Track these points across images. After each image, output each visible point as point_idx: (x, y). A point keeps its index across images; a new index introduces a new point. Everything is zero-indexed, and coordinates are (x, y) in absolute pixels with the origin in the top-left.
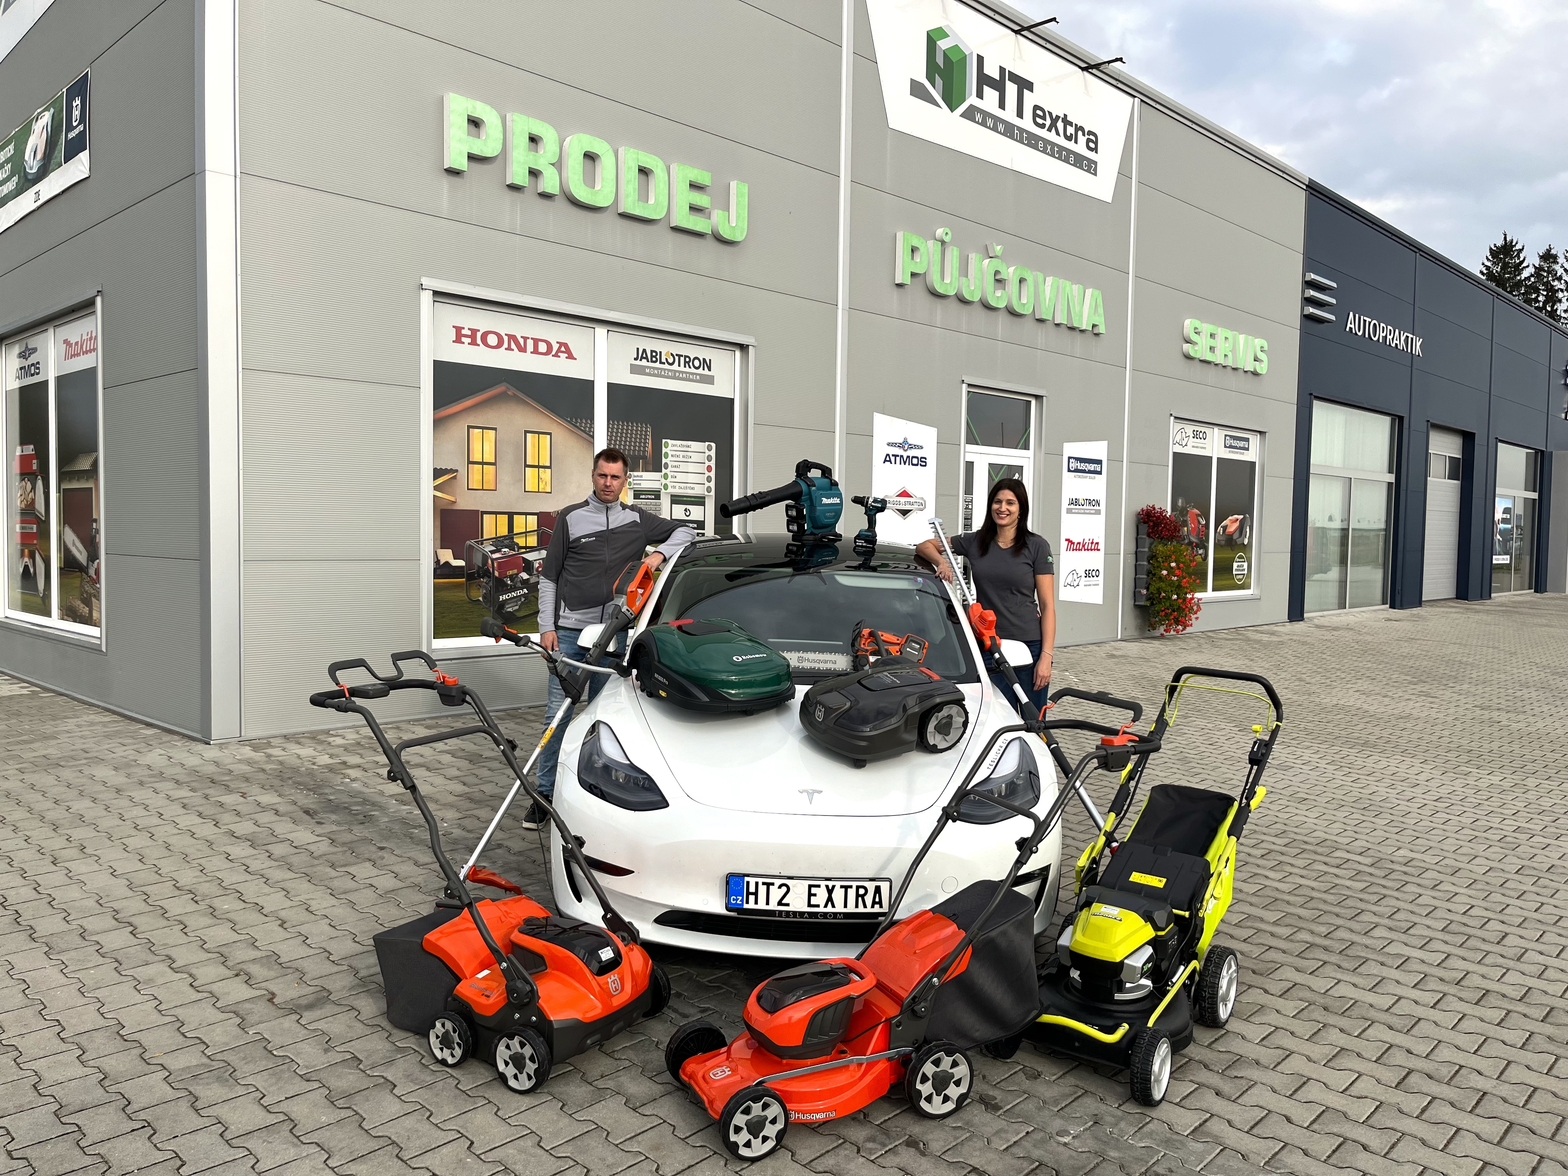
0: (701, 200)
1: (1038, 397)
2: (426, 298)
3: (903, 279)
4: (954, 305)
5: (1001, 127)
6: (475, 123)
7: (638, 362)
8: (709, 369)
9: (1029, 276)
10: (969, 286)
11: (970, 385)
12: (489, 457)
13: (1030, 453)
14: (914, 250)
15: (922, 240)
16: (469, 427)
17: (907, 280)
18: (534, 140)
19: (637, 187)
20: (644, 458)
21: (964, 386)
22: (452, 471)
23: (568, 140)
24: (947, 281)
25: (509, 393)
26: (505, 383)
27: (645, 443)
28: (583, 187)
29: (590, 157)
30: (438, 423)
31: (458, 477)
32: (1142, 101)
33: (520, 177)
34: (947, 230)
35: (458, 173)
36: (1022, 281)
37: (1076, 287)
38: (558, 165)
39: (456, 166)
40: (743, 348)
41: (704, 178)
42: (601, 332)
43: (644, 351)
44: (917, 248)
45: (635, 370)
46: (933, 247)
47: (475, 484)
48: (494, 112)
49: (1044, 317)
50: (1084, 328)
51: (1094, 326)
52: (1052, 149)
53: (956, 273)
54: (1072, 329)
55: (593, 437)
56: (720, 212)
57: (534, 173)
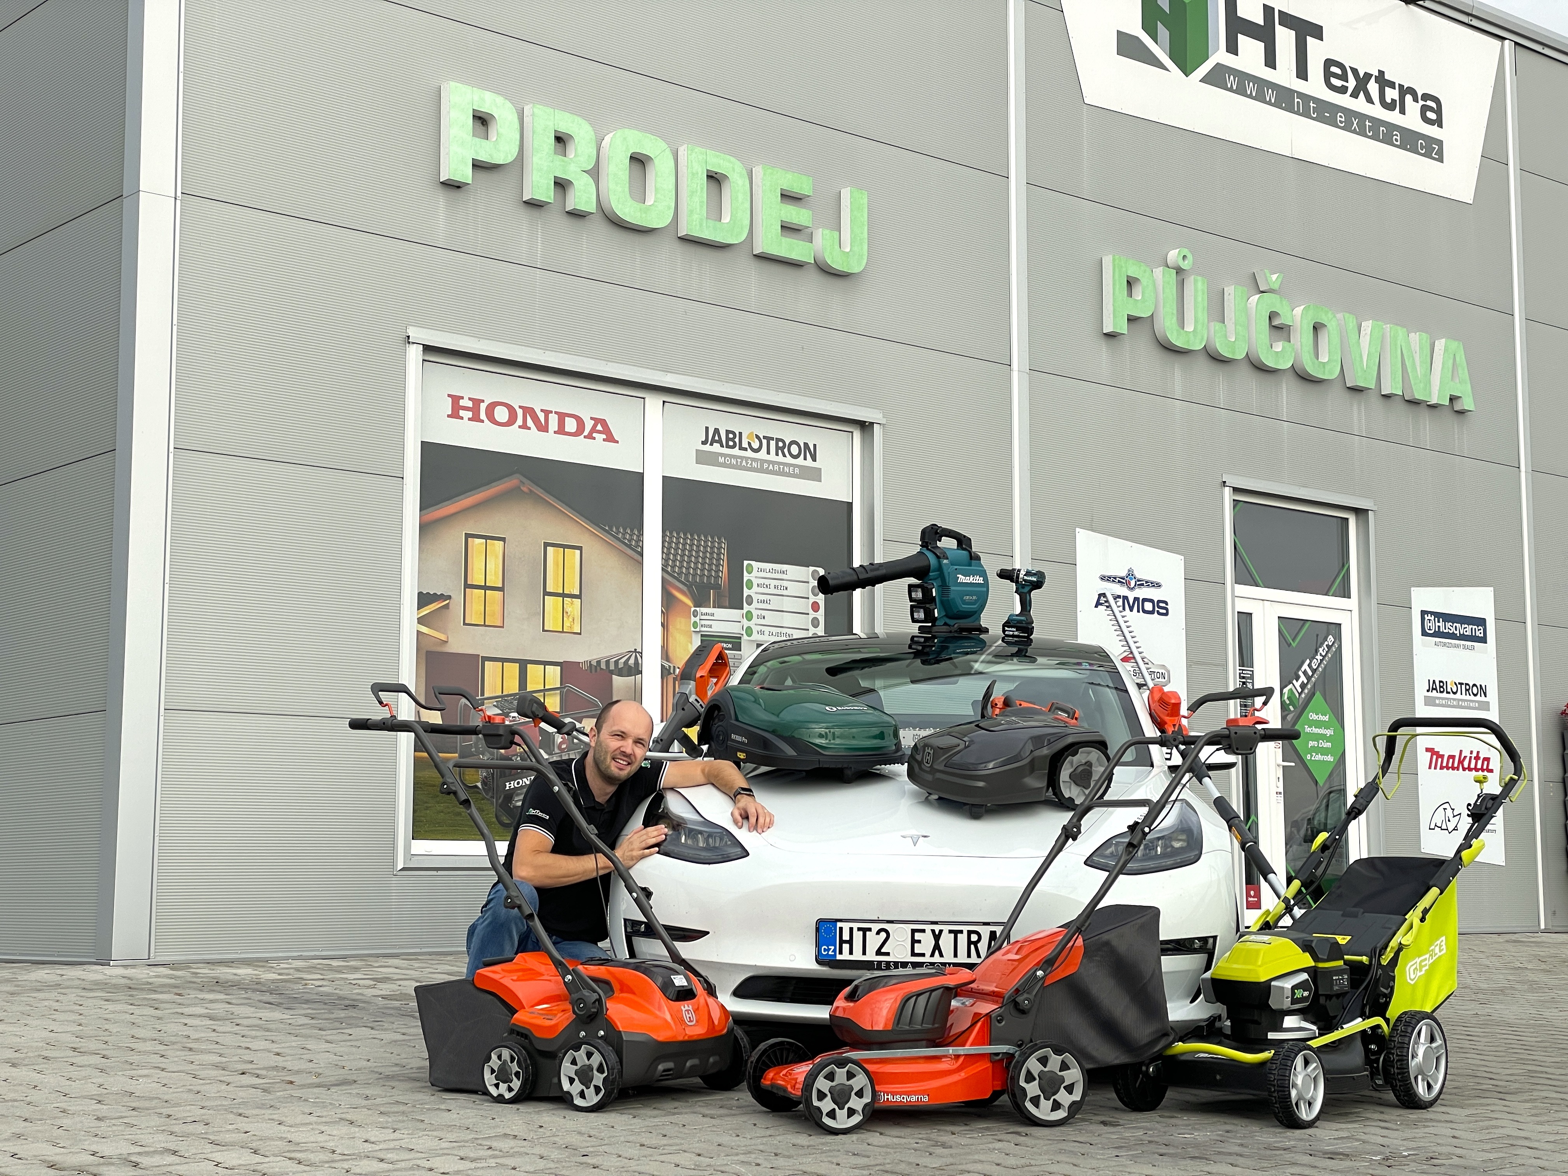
0: (797, 215)
1: (1359, 512)
2: (414, 354)
3: (1115, 326)
4: (1203, 365)
5: (1270, 95)
6: (482, 120)
7: (707, 448)
8: (814, 460)
9: (1331, 320)
10: (1226, 336)
11: (1236, 490)
12: (495, 580)
13: (1352, 603)
14: (1131, 283)
15: (1143, 267)
16: (468, 536)
17: (1123, 327)
18: (560, 140)
19: (705, 200)
20: (717, 587)
21: (1227, 491)
22: (443, 597)
23: (607, 139)
24: (1189, 328)
25: (525, 489)
26: (518, 475)
27: (718, 566)
28: (630, 202)
29: (639, 161)
30: (424, 528)
31: (451, 606)
32: (1516, 43)
33: (544, 191)
34: (1185, 252)
35: (459, 187)
36: (1317, 328)
37: (1415, 337)
38: (595, 173)
39: (458, 177)
40: (865, 426)
41: (801, 185)
42: (654, 403)
43: (717, 431)
44: (1137, 280)
45: (702, 458)
46: (1163, 278)
47: (474, 617)
48: (508, 104)
49: (1361, 384)
50: (1434, 401)
51: (1452, 399)
52: (1361, 125)
53: (1203, 316)
54: (1414, 403)
55: (641, 554)
56: (827, 232)
57: (561, 185)
